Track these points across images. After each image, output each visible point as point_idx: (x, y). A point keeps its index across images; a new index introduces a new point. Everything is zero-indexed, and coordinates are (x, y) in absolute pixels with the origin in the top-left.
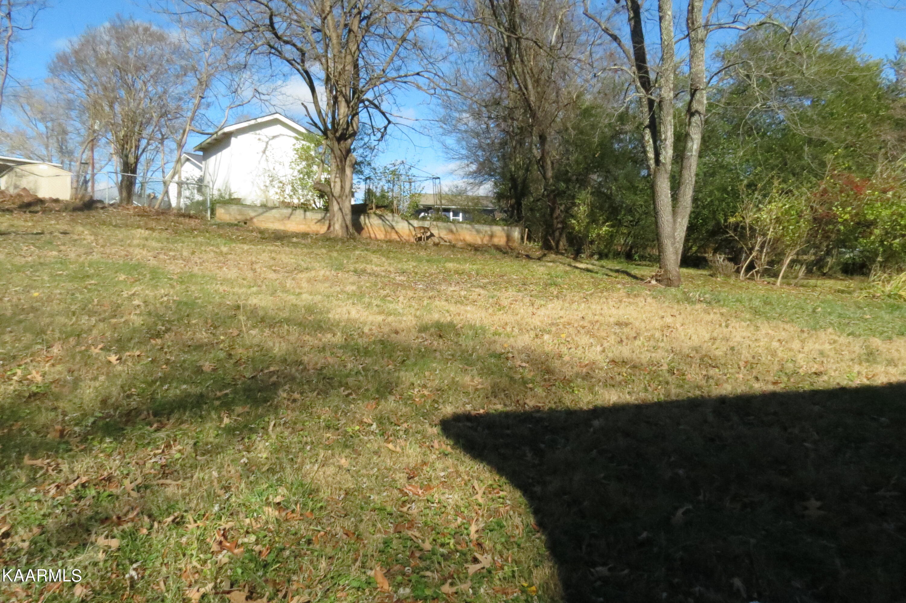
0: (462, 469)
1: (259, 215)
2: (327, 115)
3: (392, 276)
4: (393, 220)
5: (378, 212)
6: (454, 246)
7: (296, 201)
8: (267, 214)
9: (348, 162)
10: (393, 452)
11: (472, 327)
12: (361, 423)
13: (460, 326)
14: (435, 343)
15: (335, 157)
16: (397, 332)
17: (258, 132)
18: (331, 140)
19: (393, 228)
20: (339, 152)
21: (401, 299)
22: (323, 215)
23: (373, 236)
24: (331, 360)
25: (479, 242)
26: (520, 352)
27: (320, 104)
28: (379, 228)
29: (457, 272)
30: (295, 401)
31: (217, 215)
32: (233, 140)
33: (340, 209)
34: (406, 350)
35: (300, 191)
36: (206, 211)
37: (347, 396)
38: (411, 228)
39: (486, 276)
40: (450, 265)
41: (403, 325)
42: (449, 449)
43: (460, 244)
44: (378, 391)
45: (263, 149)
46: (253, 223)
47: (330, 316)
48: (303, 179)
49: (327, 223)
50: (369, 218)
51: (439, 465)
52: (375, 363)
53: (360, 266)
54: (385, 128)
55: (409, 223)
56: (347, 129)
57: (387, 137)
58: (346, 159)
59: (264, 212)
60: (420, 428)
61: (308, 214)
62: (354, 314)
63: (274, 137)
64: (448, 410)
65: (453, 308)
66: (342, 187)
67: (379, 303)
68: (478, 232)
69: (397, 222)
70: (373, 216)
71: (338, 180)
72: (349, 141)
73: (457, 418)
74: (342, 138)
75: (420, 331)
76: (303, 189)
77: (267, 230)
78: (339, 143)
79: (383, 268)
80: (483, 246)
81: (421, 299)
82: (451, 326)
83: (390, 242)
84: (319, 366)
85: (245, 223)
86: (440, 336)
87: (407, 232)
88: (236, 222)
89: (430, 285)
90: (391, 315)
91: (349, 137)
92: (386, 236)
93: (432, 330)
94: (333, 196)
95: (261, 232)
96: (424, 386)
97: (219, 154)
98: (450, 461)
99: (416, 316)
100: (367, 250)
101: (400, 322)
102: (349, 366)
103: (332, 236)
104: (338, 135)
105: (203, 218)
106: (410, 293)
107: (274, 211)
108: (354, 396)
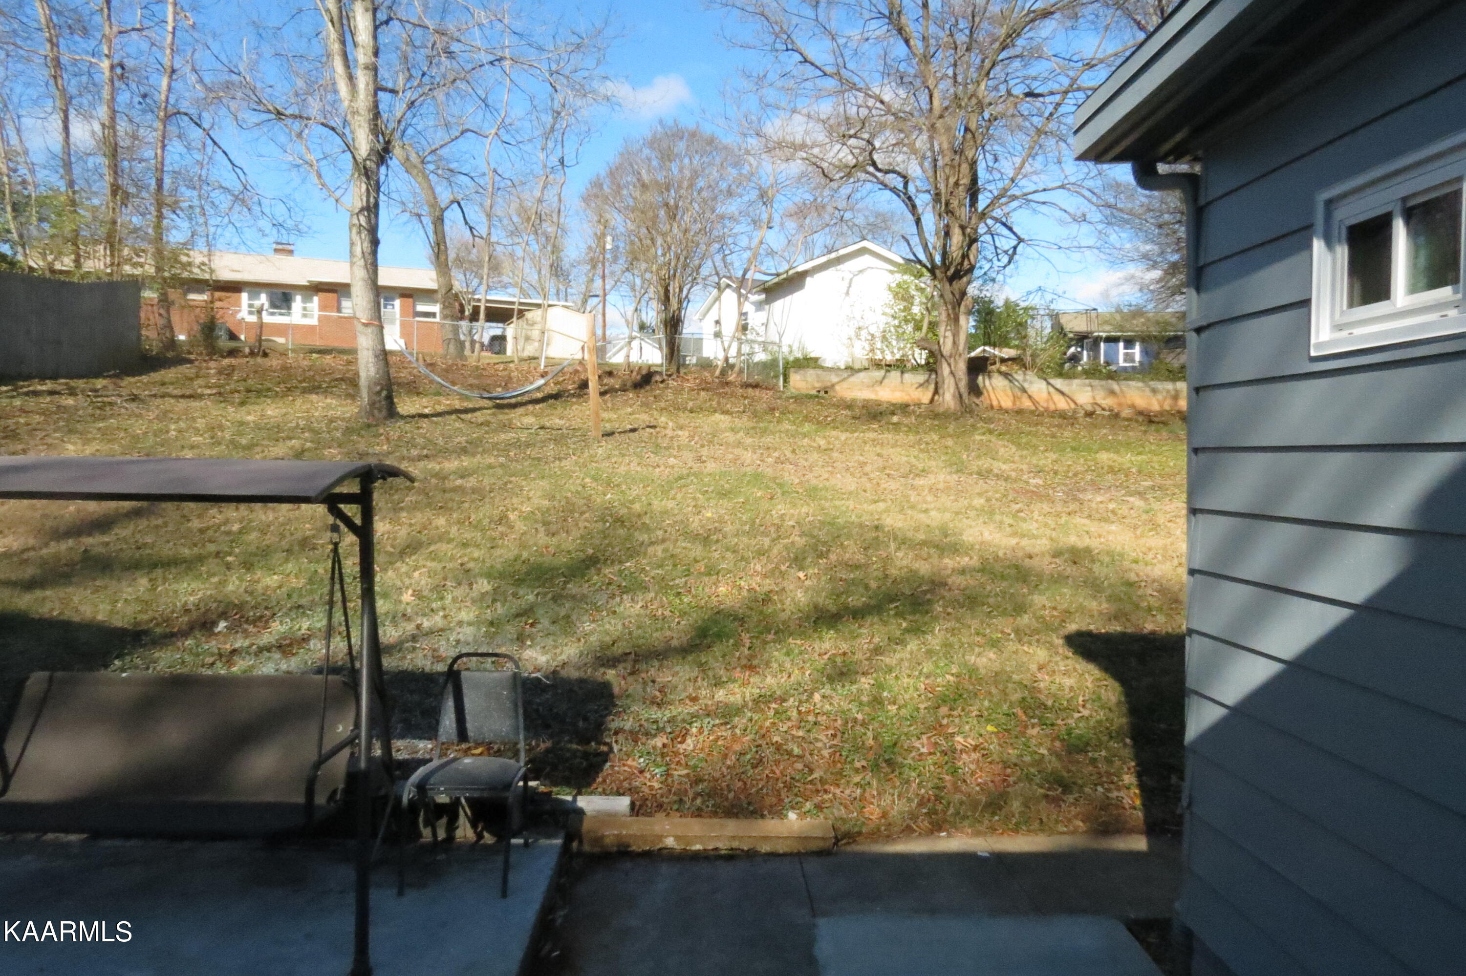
0: (1078, 666)
1: (844, 380)
2: (934, 248)
3: (1025, 477)
4: (1025, 380)
5: (1003, 368)
6: (1117, 416)
7: (889, 358)
8: (853, 379)
9: (962, 308)
10: (1027, 653)
11: (1110, 553)
12: (1002, 632)
13: (1097, 551)
14: (1069, 570)
15: (946, 303)
16: (1031, 557)
17: (839, 267)
18: (941, 281)
19: (1024, 391)
20: (951, 296)
21: (1036, 515)
22: (926, 377)
23: (995, 403)
24: (971, 582)
25: (1155, 407)
26: (1154, 581)
27: (927, 235)
28: (1004, 391)
29: (1111, 470)
30: (949, 614)
31: (791, 383)
32: (809, 280)
33: (952, 373)
34: (1040, 576)
35: (894, 343)
36: (776, 377)
37: (990, 612)
38: (1051, 389)
39: (1150, 476)
40: (1104, 457)
41: (1037, 550)
42: (1070, 654)
43: (1126, 413)
44: (1015, 610)
45: (845, 291)
46: (835, 391)
47: (964, 538)
48: (899, 326)
49: (932, 387)
50: (990, 377)
51: (1061, 664)
52: (1011, 586)
53: (985, 463)
54: (1015, 248)
55: (1049, 383)
56: (962, 264)
57: (1016, 257)
58: (959, 305)
59: (849, 376)
60: (1048, 639)
61: (907, 376)
62: (987, 536)
63: (861, 271)
64: (1072, 627)
65: (1093, 527)
66: (954, 343)
67: (1011, 521)
68: (1154, 391)
69: (1031, 383)
70: (996, 375)
71: (949, 334)
72: (965, 279)
73: (1080, 634)
74: (957, 276)
75: (1054, 556)
76: (898, 339)
77: (854, 400)
78: (951, 284)
79: (1014, 466)
80: (1162, 413)
81: (1058, 515)
82: (1088, 550)
83: (1020, 412)
84: (962, 587)
85: (826, 392)
86: (1075, 563)
87: (1045, 395)
88: (814, 392)
89: (1073, 495)
90: (1024, 536)
91: (965, 274)
92: (1014, 403)
93: (1066, 556)
94: (942, 355)
95: (849, 405)
96: (1055, 608)
97: (788, 298)
98: (1069, 662)
99: (1052, 539)
100: (991, 432)
101: (1034, 546)
102: (989, 588)
103: (941, 410)
104: (949, 273)
105: (773, 388)
106: (1046, 507)
107: (862, 375)
108: (995, 613)
